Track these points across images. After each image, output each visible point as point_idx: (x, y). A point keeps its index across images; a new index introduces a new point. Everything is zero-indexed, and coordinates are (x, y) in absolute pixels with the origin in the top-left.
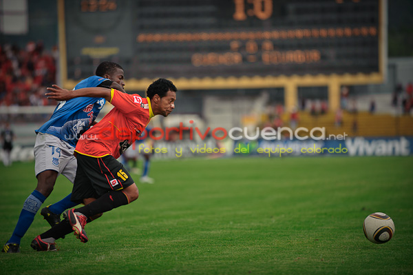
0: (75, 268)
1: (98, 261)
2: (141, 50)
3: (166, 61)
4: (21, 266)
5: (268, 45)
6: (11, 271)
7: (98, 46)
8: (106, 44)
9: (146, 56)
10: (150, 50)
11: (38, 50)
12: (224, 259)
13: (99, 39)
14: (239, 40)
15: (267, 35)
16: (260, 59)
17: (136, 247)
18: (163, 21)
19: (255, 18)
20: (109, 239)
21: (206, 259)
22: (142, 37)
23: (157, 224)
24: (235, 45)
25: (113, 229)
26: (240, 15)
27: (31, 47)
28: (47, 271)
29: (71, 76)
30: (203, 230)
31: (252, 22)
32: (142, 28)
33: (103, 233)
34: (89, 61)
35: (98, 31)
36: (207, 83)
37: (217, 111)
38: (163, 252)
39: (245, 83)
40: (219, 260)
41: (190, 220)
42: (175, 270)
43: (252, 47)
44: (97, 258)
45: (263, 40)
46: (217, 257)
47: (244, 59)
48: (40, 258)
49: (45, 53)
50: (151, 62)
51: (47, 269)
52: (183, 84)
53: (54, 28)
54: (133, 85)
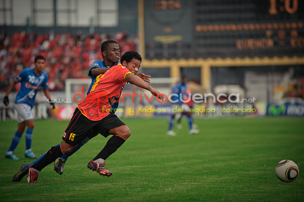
0: (150, 197)
1: (166, 192)
2: (199, 38)
3: (217, 45)
4: (112, 194)
5: (294, 33)
6: (104, 197)
7: (167, 34)
8: (173, 33)
9: (202, 42)
10: (205, 37)
11: (125, 38)
12: (260, 192)
13: (168, 30)
14: (273, 29)
15: (294, 25)
16: (288, 43)
17: (194, 182)
18: (214, 16)
19: (285, 12)
20: (174, 176)
21: (246, 193)
22: (199, 28)
23: (209, 166)
24: (269, 33)
25: (177, 169)
26: (273, 11)
27: (119, 36)
28: (130, 198)
29: (148, 57)
30: (243, 171)
31: (283, 16)
32: (199, 21)
33: (170, 171)
34: (160, 46)
35: (167, 24)
36: (247, 62)
37: (254, 82)
38: (214, 186)
39: (276, 61)
40: (256, 193)
41: (234, 163)
42: (223, 199)
43: (282, 34)
44: (166, 189)
45: (291, 29)
46: (254, 191)
47: (275, 44)
48: (125, 188)
49: (130, 40)
50: (205, 46)
51: (130, 196)
52: (229, 62)
53: (136, 22)
54: (192, 63)
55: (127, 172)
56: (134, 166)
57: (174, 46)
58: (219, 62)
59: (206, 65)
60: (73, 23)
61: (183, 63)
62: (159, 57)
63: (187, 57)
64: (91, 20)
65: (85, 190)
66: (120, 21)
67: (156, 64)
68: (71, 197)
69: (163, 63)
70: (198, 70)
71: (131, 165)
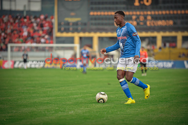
1: (70, 114)
2: (92, 19)
3: (102, 24)
4: (36, 115)
5: (149, 18)
6: (31, 117)
7: (72, 17)
8: (76, 16)
9: (93, 22)
10: (95, 19)
11: (46, 18)
12: (127, 114)
13: (73, 14)
14: (136, 15)
15: (149, 13)
16: (145, 24)
17: (88, 108)
18: (101, 6)
19: (144, 4)
20: (75, 104)
21: (119, 114)
22: (92, 13)
24: (134, 17)
25: (77, 100)
26: (137, 4)
27: (42, 17)
28: (47, 117)
29: (59, 30)
30: (117, 101)
31: (142, 7)
32: (92, 9)
33: (72, 101)
34: (68, 24)
35: (72, 10)
38: (99, 110)
40: (125, 114)
41: (112, 96)
42: (105, 118)
43: (142, 18)
44: (70, 112)
45: (147, 15)
46: (124, 113)
47: (138, 24)
48: (44, 111)
49: (48, 20)
50: (96, 24)
51: (47, 116)
52: (110, 35)
53: (53, 8)
54: (87, 35)
55: (46, 101)
56: (50, 98)
57: (76, 24)
58: (104, 35)
59: (96, 36)
60: (13, 8)
61: (82, 35)
62: (67, 30)
63: (84, 31)
64: (25, 6)
65: (19, 113)
66: (42, 8)
67: (65, 35)
68: (10, 116)
69: (70, 35)
70: (91, 39)
71: (49, 97)
